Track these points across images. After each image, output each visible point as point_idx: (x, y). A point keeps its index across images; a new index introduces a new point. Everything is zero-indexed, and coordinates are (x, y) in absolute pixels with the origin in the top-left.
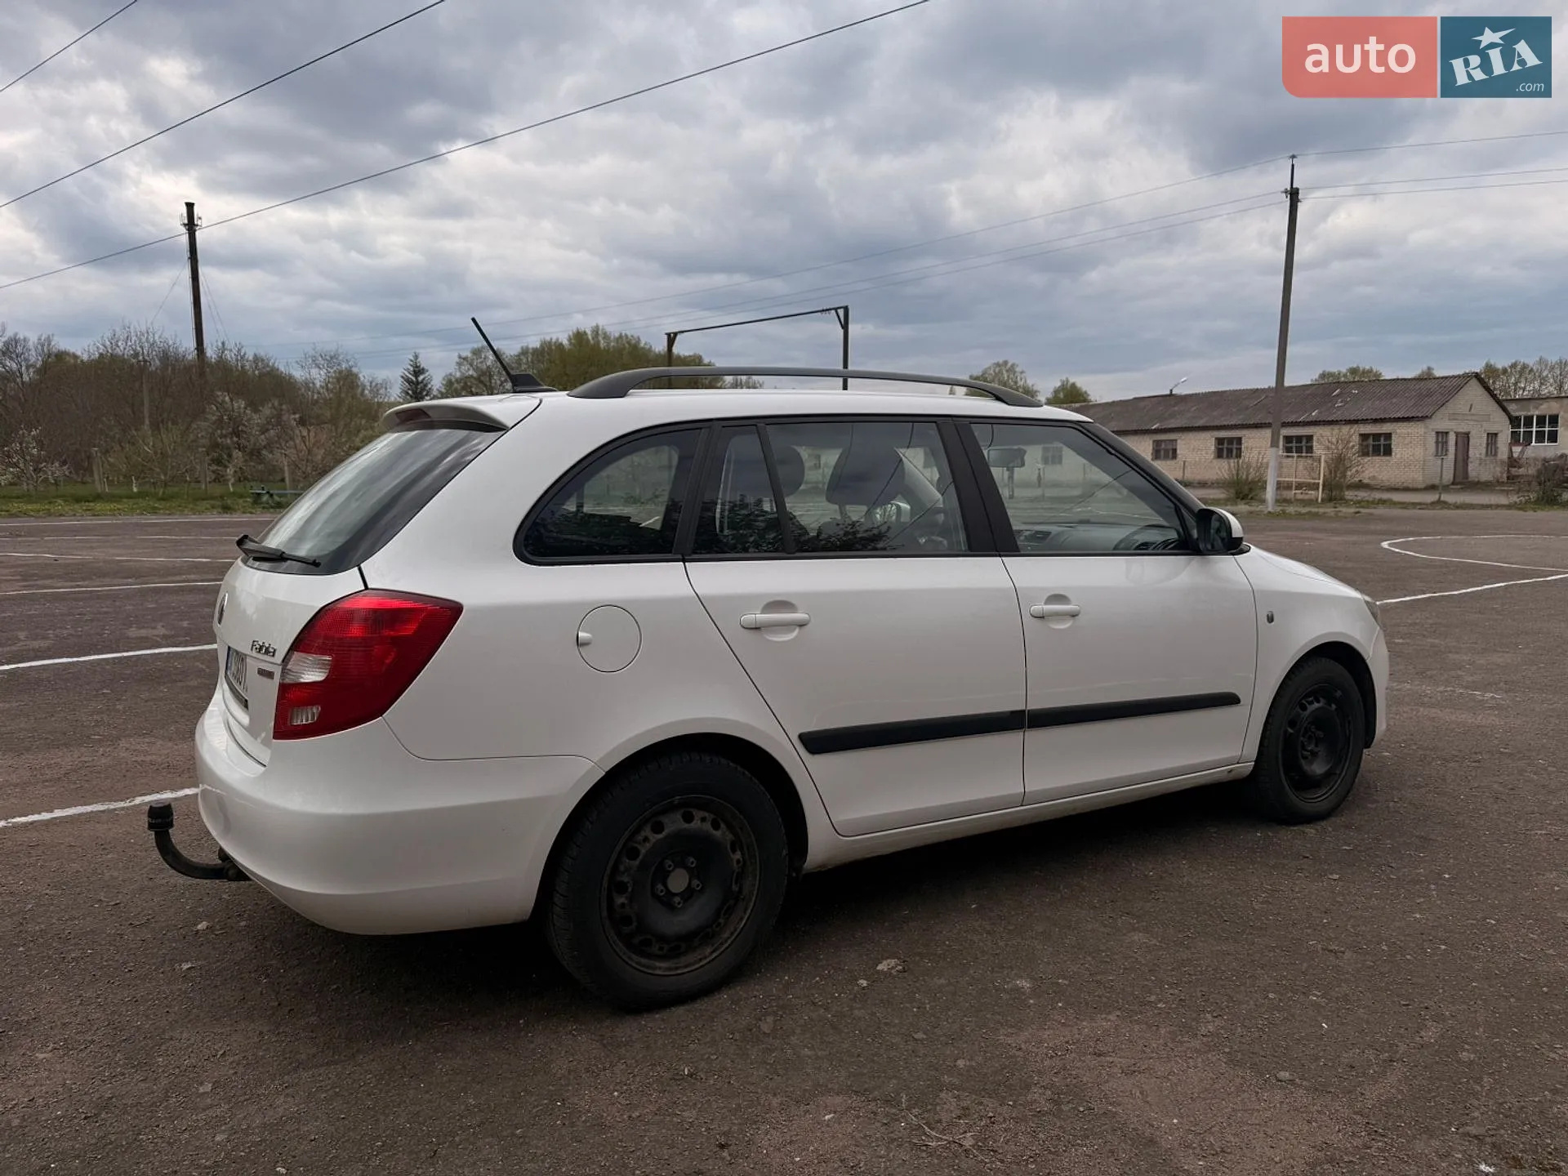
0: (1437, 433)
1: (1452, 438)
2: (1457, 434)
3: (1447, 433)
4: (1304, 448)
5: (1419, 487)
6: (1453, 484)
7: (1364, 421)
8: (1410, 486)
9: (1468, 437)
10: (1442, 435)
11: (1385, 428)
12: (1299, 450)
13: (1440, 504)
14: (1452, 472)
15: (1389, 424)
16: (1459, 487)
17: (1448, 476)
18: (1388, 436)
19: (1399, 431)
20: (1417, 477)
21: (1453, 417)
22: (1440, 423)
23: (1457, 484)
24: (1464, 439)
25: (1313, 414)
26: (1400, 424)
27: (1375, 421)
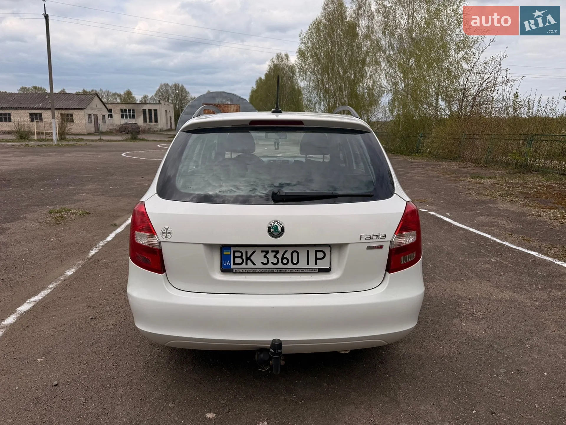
0: (88, 114)
1: (92, 116)
2: (94, 115)
3: (91, 114)
4: (39, 118)
5: (85, 134)
6: (95, 132)
7: (62, 109)
8: (82, 133)
9: (97, 116)
10: (90, 115)
11: (70, 112)
12: (37, 119)
13: (100, 140)
14: (94, 128)
15: (71, 110)
16: (97, 134)
17: (93, 130)
18: (71, 115)
19: (75, 113)
20: (84, 130)
21: (92, 109)
22: (89, 111)
23: (96, 133)
24: (96, 116)
25: (40, 105)
26: (75, 111)
27: (66, 109)
